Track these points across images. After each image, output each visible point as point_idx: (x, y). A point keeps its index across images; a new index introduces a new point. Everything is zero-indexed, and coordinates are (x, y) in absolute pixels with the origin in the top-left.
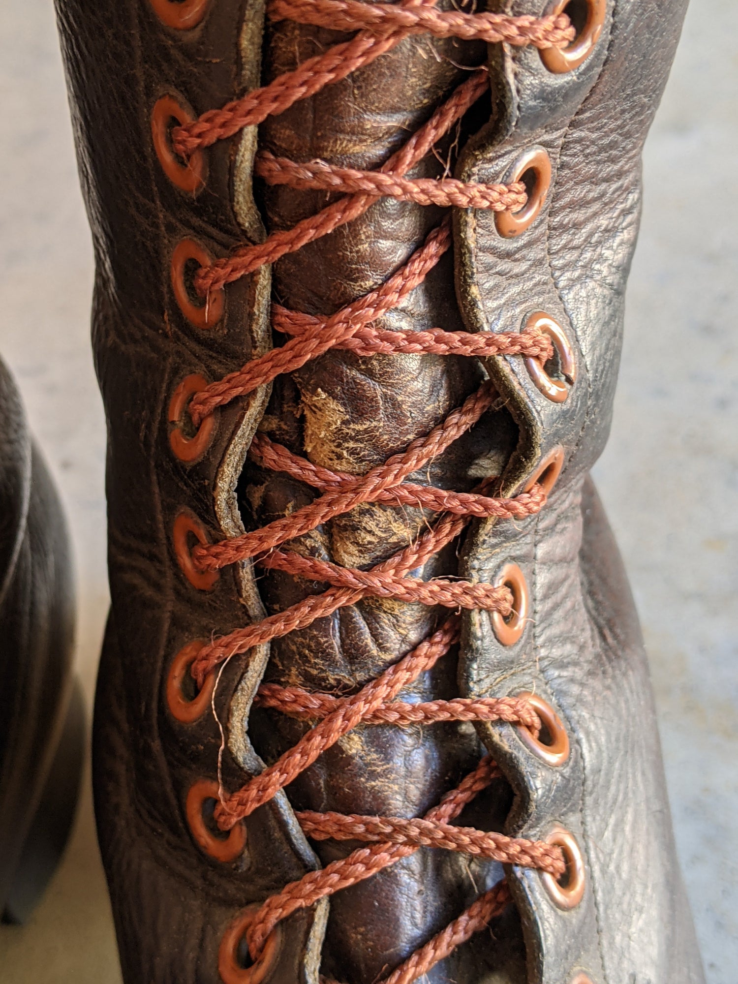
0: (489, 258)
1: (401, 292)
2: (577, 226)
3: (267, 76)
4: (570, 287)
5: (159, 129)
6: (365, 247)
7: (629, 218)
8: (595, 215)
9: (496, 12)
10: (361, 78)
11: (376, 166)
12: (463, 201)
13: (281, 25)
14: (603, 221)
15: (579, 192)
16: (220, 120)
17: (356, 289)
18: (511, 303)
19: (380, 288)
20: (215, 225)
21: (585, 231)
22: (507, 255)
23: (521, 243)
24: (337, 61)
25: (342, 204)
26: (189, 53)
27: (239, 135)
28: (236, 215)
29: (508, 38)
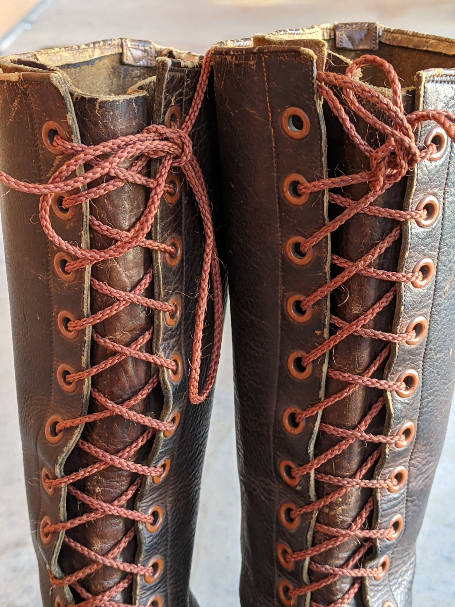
0: (372, 587)
1: (348, 599)
2: (396, 572)
3: (313, 545)
4: (395, 591)
5: (280, 552)
6: (338, 587)
7: (412, 566)
8: (402, 567)
9: (374, 529)
10: (339, 547)
11: (341, 566)
12: (365, 575)
13: (318, 532)
14: (404, 568)
15: (397, 563)
16: (300, 555)
17: (335, 598)
18: (378, 599)
19: (343, 598)
20: (295, 579)
21: (399, 572)
22: (378, 585)
23: (381, 581)
24: (333, 543)
25: (332, 576)
26: (291, 535)
27: (305, 559)
28: (302, 578)
29: (378, 537)
